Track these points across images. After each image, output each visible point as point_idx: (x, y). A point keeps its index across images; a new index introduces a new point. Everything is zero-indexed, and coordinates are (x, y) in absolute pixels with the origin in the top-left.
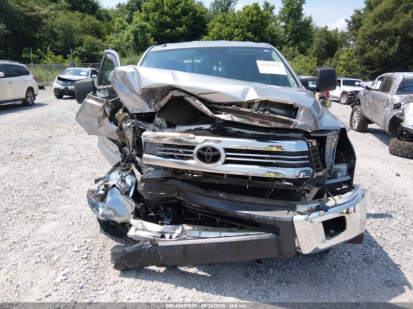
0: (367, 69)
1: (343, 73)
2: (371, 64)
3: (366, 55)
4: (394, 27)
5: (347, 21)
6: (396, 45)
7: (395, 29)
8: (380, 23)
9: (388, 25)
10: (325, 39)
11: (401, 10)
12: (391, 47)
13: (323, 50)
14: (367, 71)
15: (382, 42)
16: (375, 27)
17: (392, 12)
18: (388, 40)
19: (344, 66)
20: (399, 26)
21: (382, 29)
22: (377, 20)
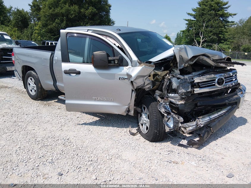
0: (51, 35)
1: (39, 38)
2: (53, 32)
3: (49, 27)
4: (61, 11)
5: (29, 5)
6: (65, 22)
7: (62, 12)
8: (53, 8)
9: (58, 10)
10: (19, 15)
11: (62, 2)
12: (62, 23)
13: (20, 23)
14: (52, 37)
15: (57, 20)
16: (51, 11)
17: (58, 3)
18: (59, 19)
19: (38, 33)
20: (63, 11)
21: (55, 12)
22: (51, 6)
